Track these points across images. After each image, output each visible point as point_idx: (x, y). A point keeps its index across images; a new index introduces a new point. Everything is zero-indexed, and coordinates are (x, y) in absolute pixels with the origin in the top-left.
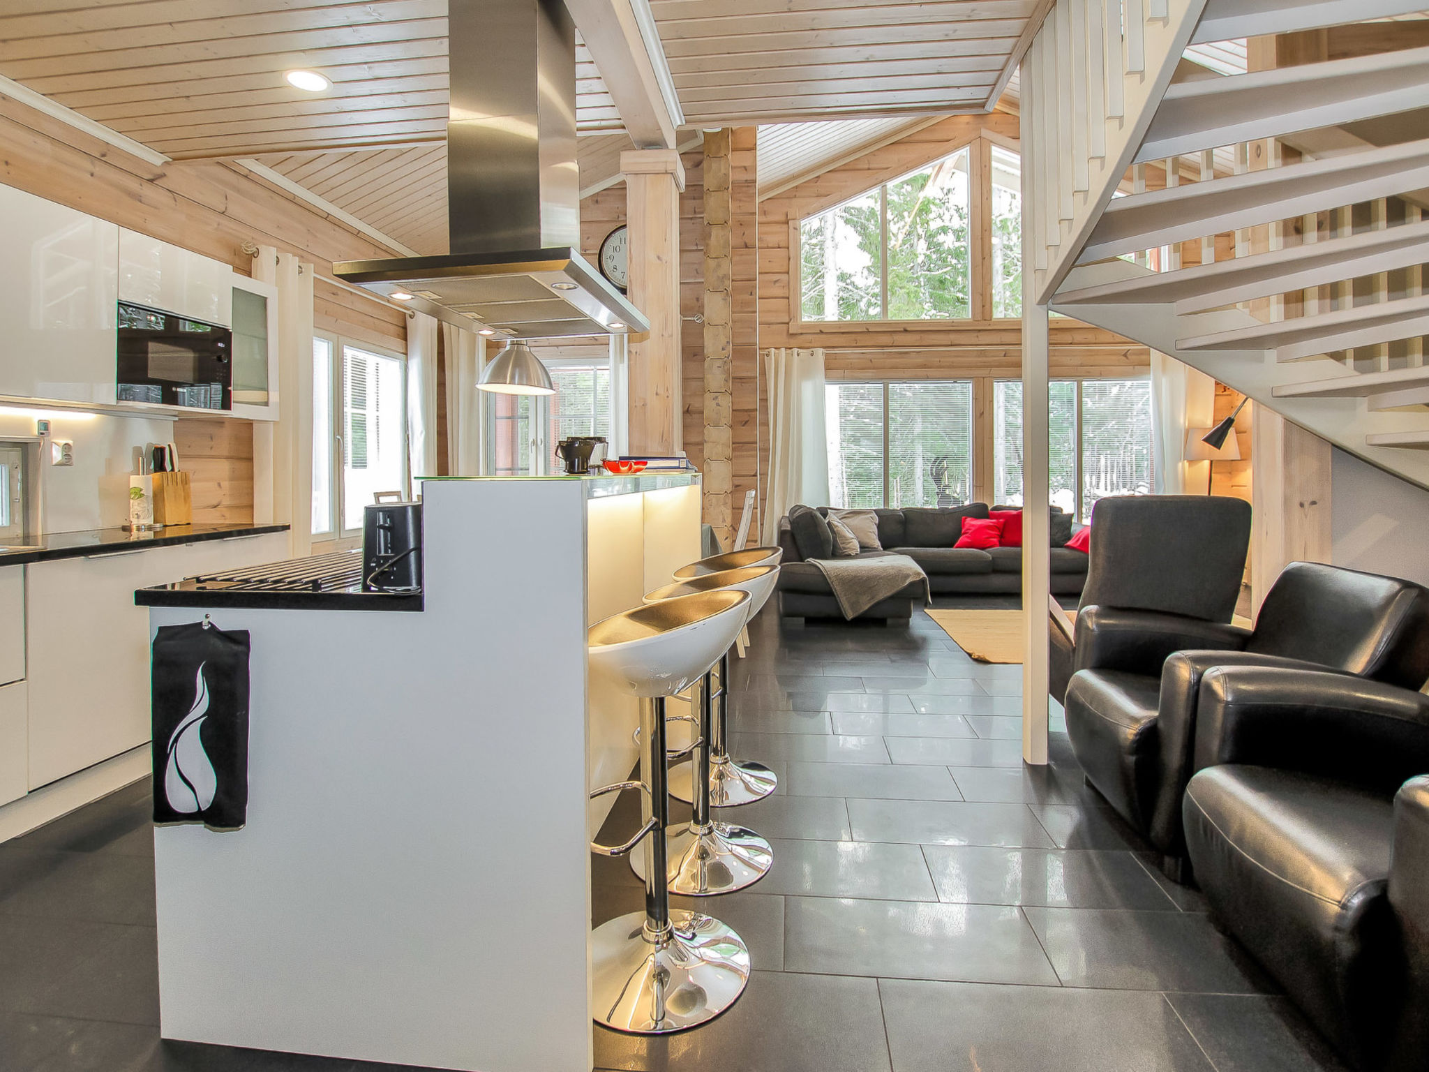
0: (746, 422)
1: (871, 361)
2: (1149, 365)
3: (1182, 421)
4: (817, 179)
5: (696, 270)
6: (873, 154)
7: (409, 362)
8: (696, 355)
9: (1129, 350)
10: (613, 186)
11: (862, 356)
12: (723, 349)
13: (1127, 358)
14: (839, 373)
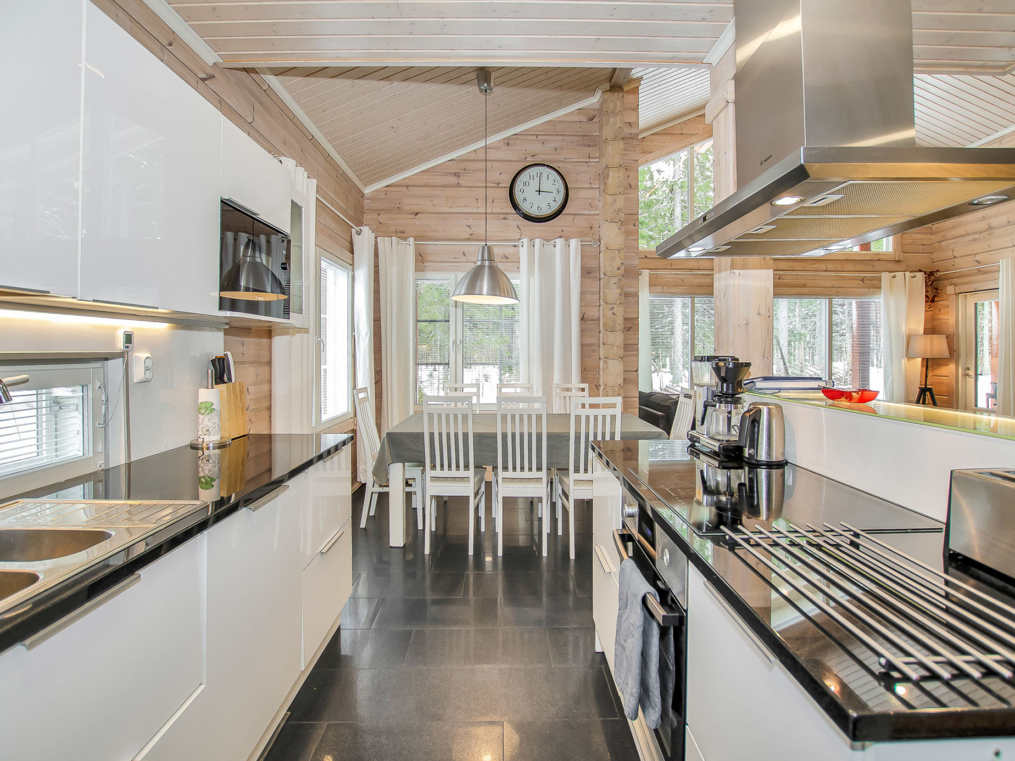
0: (630, 328)
1: (682, 280)
2: (880, 288)
3: (904, 330)
4: (642, 139)
5: (591, 204)
6: (685, 123)
7: (356, 272)
8: (590, 273)
9: (865, 276)
10: (521, 132)
11: (675, 276)
12: (618, 269)
13: (864, 283)
14: (659, 289)
